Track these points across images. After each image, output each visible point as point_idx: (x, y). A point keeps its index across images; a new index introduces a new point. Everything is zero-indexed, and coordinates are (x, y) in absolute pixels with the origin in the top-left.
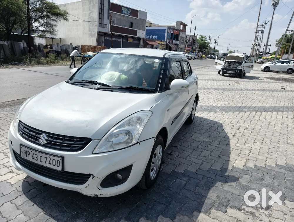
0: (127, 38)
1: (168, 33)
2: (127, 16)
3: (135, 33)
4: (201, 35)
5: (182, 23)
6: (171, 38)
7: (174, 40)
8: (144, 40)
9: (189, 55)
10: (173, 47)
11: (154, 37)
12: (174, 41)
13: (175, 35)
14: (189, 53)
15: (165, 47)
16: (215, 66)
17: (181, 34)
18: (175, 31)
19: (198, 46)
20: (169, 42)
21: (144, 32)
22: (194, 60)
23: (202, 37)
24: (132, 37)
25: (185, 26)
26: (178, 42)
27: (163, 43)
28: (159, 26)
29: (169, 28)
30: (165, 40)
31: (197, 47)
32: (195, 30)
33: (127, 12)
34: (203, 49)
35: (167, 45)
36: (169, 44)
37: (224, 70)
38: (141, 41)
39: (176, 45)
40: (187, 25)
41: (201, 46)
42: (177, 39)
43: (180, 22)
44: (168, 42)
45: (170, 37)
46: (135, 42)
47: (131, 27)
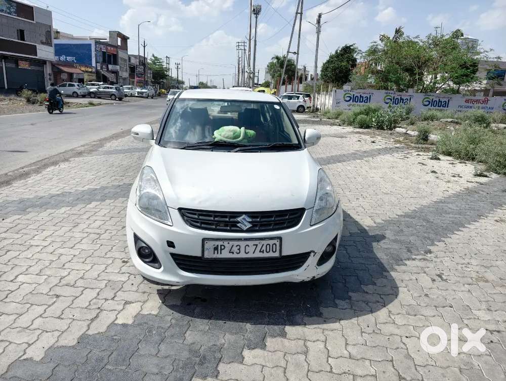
0: (16, 60)
1: (96, 50)
2: (9, 15)
3: (33, 50)
4: (153, 56)
5: (120, 35)
6: (104, 61)
7: (111, 64)
8: (53, 65)
9: (144, 90)
10: (111, 77)
11: (69, 58)
12: (110, 67)
13: (109, 56)
14: (142, 87)
15: (94, 78)
17: (121, 54)
18: (109, 48)
19: (151, 75)
20: (102, 68)
21: (52, 50)
22: (152, 98)
23: (156, 58)
24: (26, 59)
25: (125, 39)
26: (118, 67)
27: (90, 70)
28: (73, 38)
29: (98, 42)
30: (94, 64)
31: (149, 75)
32: (144, 47)
33: (9, 8)
34: (160, 79)
35: (97, 72)
36: (101, 71)
38: (46, 68)
39: (115, 73)
40: (128, 38)
41: (156, 74)
42: (115, 63)
43: (116, 32)
44: (99, 68)
45: (101, 60)
46: (33, 68)
47: (22, 38)
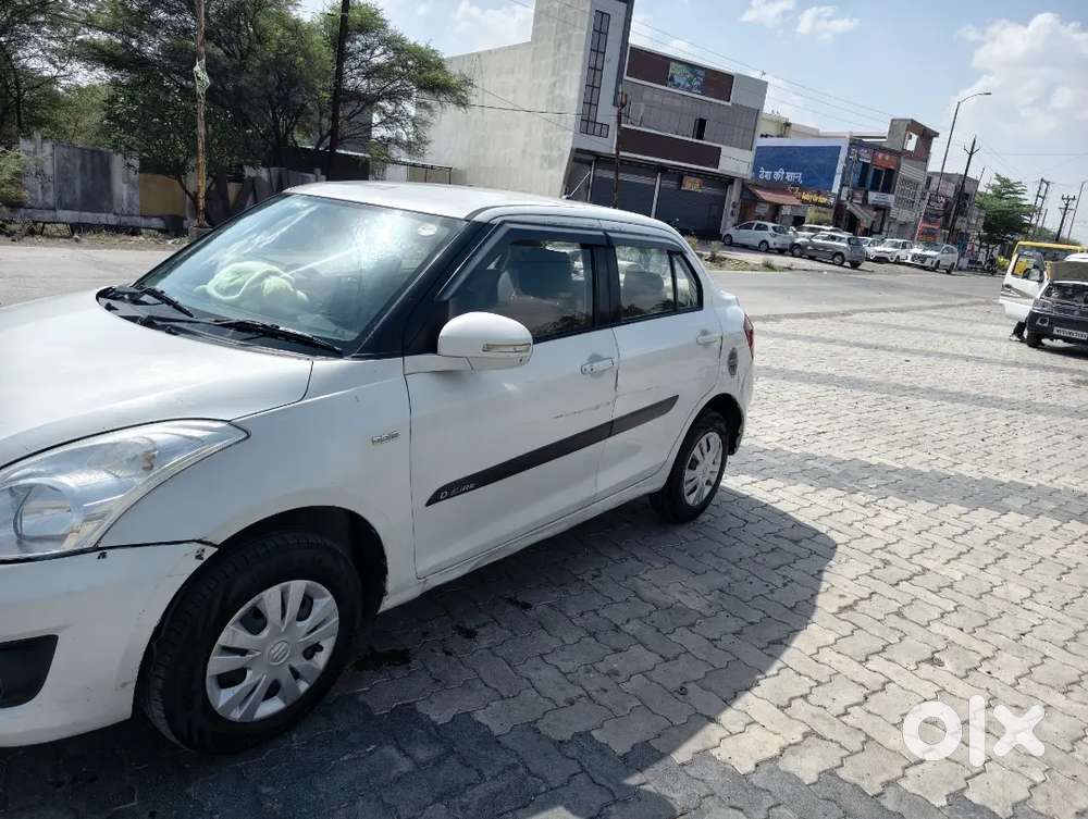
0: (680, 175)
1: (847, 160)
2: (690, 94)
3: (713, 156)
4: (998, 177)
5: (914, 126)
6: (862, 183)
7: (875, 188)
8: (745, 186)
9: (928, 253)
10: (866, 217)
11: (790, 176)
12: (873, 196)
13: (877, 173)
14: (929, 245)
15: (830, 216)
16: (1001, 301)
17: (907, 170)
18: (880, 156)
19: (982, 221)
20: (851, 197)
21: (749, 156)
22: (949, 272)
23: (1006, 183)
24: (697, 174)
25: (926, 136)
26: (890, 198)
27: (823, 200)
28: (818, 136)
29: (856, 143)
30: (835, 190)
31: (973, 224)
32: (971, 154)
33: (690, 81)
34: (1005, 233)
35: (839, 207)
36: (848, 203)
37: (1038, 323)
38: (732, 189)
39: (883, 210)
40: (937, 135)
41: (995, 219)
42: (887, 189)
43: (906, 120)
44: (843, 198)
45: (854, 178)
46: (707, 190)
47: (700, 135)
